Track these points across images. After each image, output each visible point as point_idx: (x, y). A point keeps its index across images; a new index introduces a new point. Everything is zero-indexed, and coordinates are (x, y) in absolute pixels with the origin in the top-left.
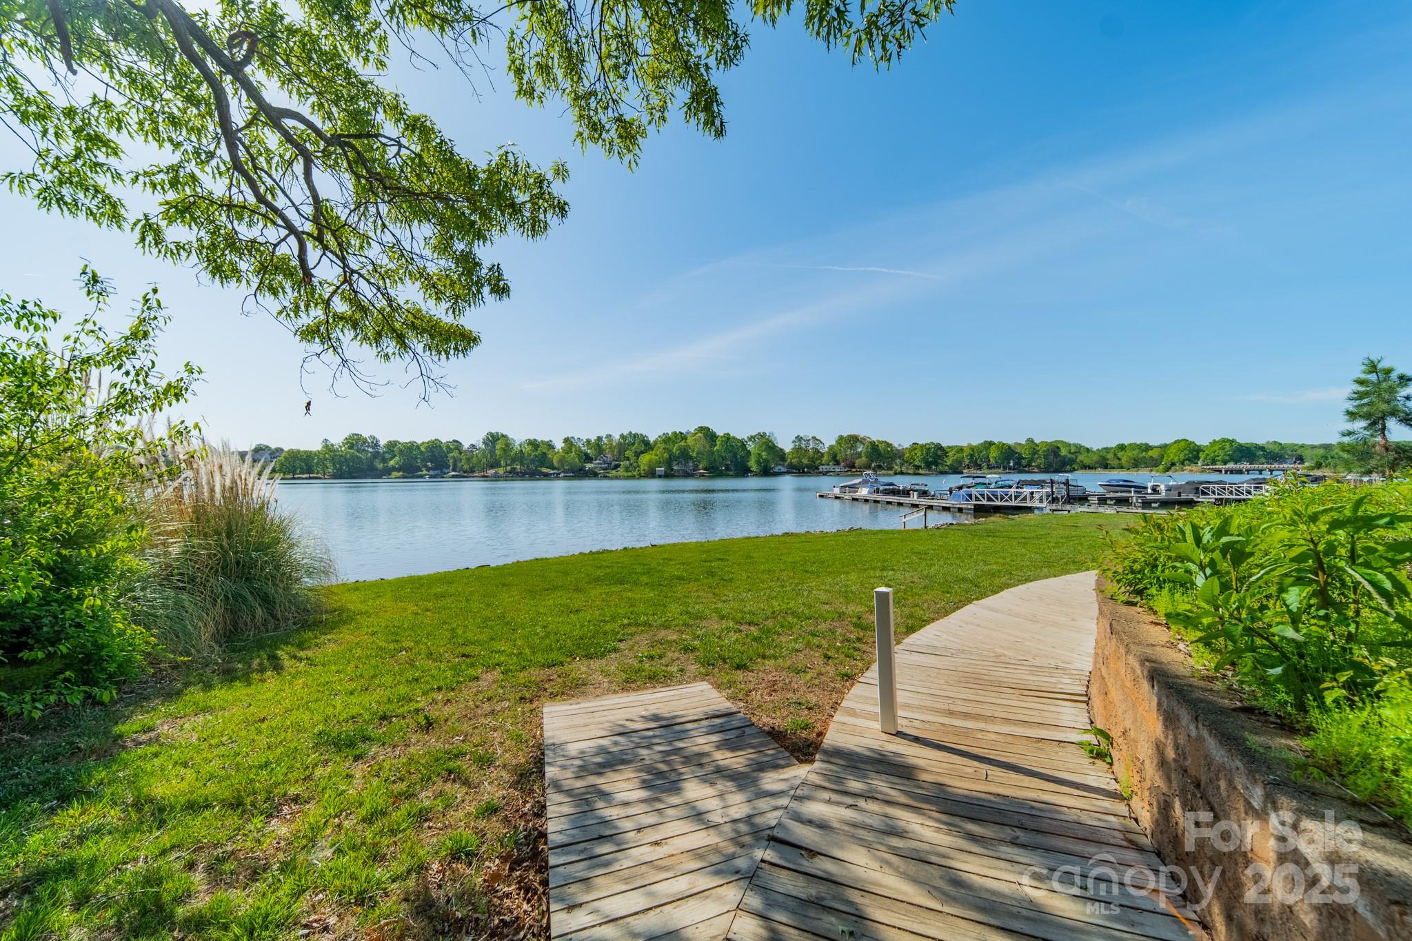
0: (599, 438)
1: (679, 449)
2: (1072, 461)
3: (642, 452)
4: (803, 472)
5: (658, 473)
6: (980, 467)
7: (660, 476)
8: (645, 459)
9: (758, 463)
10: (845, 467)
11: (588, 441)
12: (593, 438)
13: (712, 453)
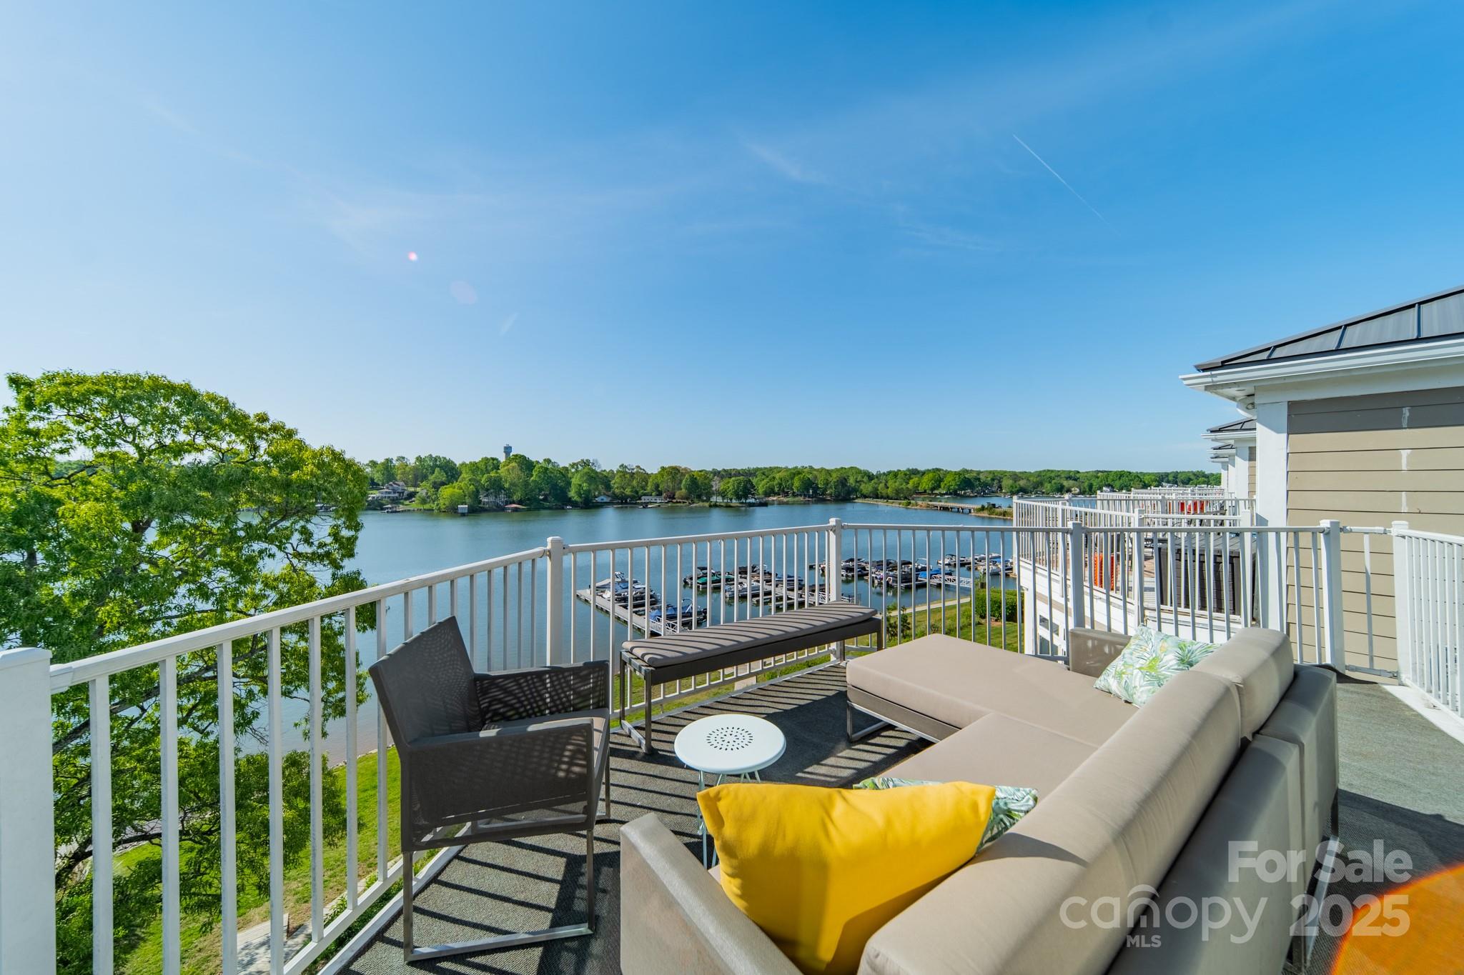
0: (388, 461)
1: (489, 479)
2: (855, 490)
3: (443, 484)
4: (626, 503)
5: (460, 511)
6: (786, 494)
7: (463, 515)
8: (446, 492)
9: (579, 495)
10: (666, 498)
11: (373, 464)
12: (380, 460)
13: (526, 484)
